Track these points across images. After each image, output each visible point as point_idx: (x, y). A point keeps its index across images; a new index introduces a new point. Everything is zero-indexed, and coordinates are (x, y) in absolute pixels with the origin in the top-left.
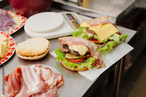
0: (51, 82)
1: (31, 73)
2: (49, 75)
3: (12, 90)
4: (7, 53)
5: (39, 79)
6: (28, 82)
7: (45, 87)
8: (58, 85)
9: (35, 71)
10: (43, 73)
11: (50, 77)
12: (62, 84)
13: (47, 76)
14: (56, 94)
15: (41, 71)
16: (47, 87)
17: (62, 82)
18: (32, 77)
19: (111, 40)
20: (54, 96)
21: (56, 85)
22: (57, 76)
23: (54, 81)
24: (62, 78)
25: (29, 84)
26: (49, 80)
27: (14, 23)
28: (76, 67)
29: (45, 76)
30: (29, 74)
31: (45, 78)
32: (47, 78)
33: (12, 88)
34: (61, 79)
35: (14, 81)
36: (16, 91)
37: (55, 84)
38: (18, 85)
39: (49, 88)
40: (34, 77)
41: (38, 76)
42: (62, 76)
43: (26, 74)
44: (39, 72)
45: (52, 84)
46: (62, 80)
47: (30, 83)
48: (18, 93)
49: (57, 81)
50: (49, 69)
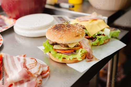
0: (35, 70)
1: (13, 61)
2: (33, 64)
5: (22, 67)
6: (9, 70)
7: (27, 74)
8: (43, 75)
9: (18, 60)
10: (27, 62)
11: (34, 66)
12: (48, 75)
13: (32, 65)
14: (40, 84)
15: (25, 60)
16: (29, 75)
17: (48, 73)
18: (14, 65)
19: (102, 34)
20: (38, 85)
21: (41, 75)
22: (43, 67)
23: (38, 70)
24: (49, 69)
25: (10, 73)
26: (33, 69)
27: (5, 24)
28: (64, 58)
29: (29, 65)
30: (11, 62)
31: (28, 67)
32: (31, 66)
34: (47, 70)
37: (39, 73)
39: (32, 76)
40: (16, 65)
41: (21, 65)
42: (48, 67)
43: (7, 62)
44: (22, 61)
45: (36, 73)
47: (12, 72)
49: (42, 71)
50: (34, 59)
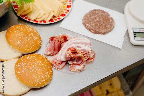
3: (53, 50)
4: (61, 13)
12: (92, 61)
17: (92, 60)
24: (94, 57)
33: (53, 49)
35: (56, 44)
36: (55, 52)
38: (58, 48)
42: (95, 55)
46: (93, 58)
48: (56, 54)
